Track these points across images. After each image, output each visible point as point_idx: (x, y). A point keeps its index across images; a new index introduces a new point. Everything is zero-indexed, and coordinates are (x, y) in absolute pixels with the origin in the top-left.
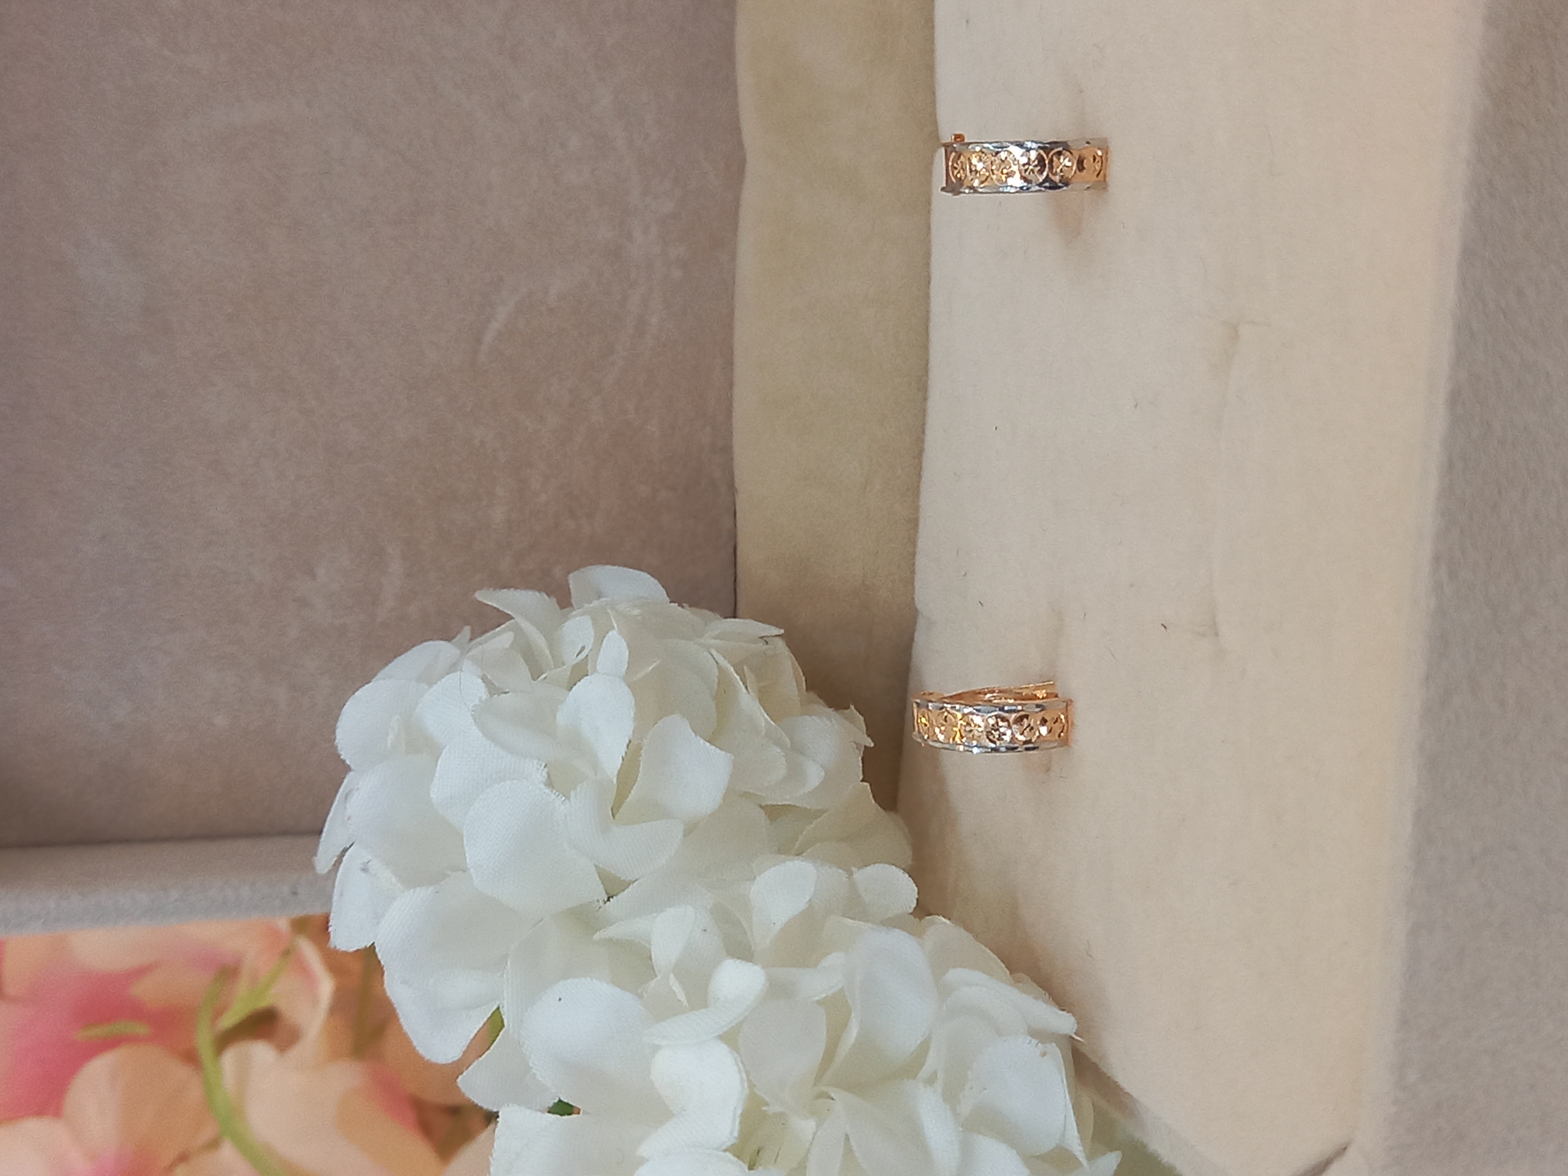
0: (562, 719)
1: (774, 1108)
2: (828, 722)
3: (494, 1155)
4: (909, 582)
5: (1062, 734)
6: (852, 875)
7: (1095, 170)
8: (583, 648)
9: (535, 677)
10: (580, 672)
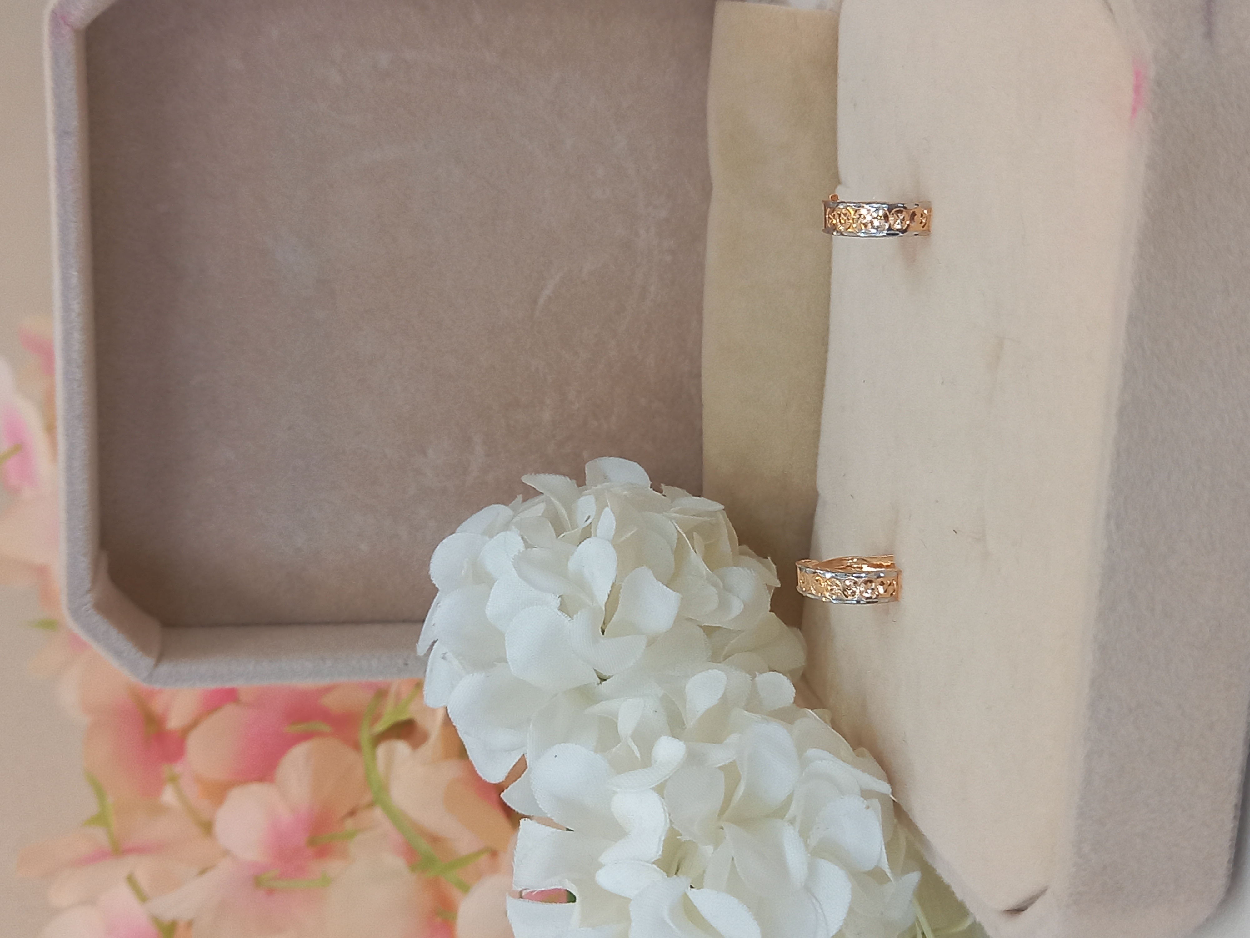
0: (572, 565)
1: (685, 838)
2: (749, 571)
3: (517, 850)
4: (813, 471)
5: (894, 594)
6: (755, 677)
7: (921, 223)
8: (589, 517)
9: (558, 535)
10: (587, 534)
